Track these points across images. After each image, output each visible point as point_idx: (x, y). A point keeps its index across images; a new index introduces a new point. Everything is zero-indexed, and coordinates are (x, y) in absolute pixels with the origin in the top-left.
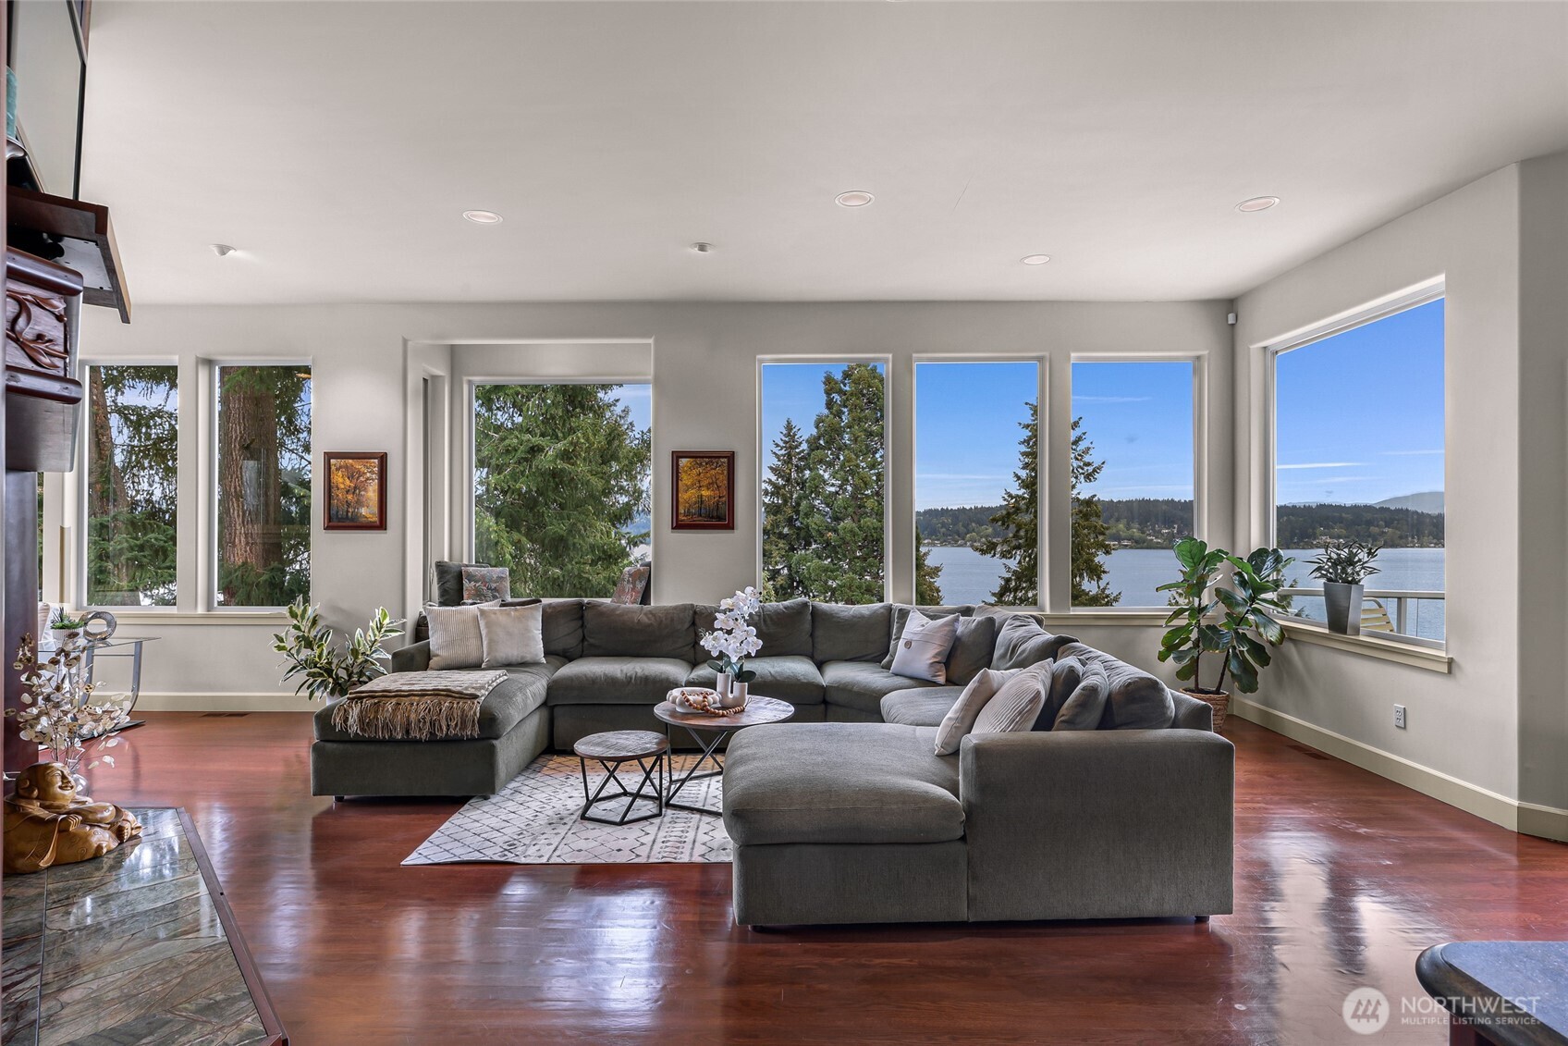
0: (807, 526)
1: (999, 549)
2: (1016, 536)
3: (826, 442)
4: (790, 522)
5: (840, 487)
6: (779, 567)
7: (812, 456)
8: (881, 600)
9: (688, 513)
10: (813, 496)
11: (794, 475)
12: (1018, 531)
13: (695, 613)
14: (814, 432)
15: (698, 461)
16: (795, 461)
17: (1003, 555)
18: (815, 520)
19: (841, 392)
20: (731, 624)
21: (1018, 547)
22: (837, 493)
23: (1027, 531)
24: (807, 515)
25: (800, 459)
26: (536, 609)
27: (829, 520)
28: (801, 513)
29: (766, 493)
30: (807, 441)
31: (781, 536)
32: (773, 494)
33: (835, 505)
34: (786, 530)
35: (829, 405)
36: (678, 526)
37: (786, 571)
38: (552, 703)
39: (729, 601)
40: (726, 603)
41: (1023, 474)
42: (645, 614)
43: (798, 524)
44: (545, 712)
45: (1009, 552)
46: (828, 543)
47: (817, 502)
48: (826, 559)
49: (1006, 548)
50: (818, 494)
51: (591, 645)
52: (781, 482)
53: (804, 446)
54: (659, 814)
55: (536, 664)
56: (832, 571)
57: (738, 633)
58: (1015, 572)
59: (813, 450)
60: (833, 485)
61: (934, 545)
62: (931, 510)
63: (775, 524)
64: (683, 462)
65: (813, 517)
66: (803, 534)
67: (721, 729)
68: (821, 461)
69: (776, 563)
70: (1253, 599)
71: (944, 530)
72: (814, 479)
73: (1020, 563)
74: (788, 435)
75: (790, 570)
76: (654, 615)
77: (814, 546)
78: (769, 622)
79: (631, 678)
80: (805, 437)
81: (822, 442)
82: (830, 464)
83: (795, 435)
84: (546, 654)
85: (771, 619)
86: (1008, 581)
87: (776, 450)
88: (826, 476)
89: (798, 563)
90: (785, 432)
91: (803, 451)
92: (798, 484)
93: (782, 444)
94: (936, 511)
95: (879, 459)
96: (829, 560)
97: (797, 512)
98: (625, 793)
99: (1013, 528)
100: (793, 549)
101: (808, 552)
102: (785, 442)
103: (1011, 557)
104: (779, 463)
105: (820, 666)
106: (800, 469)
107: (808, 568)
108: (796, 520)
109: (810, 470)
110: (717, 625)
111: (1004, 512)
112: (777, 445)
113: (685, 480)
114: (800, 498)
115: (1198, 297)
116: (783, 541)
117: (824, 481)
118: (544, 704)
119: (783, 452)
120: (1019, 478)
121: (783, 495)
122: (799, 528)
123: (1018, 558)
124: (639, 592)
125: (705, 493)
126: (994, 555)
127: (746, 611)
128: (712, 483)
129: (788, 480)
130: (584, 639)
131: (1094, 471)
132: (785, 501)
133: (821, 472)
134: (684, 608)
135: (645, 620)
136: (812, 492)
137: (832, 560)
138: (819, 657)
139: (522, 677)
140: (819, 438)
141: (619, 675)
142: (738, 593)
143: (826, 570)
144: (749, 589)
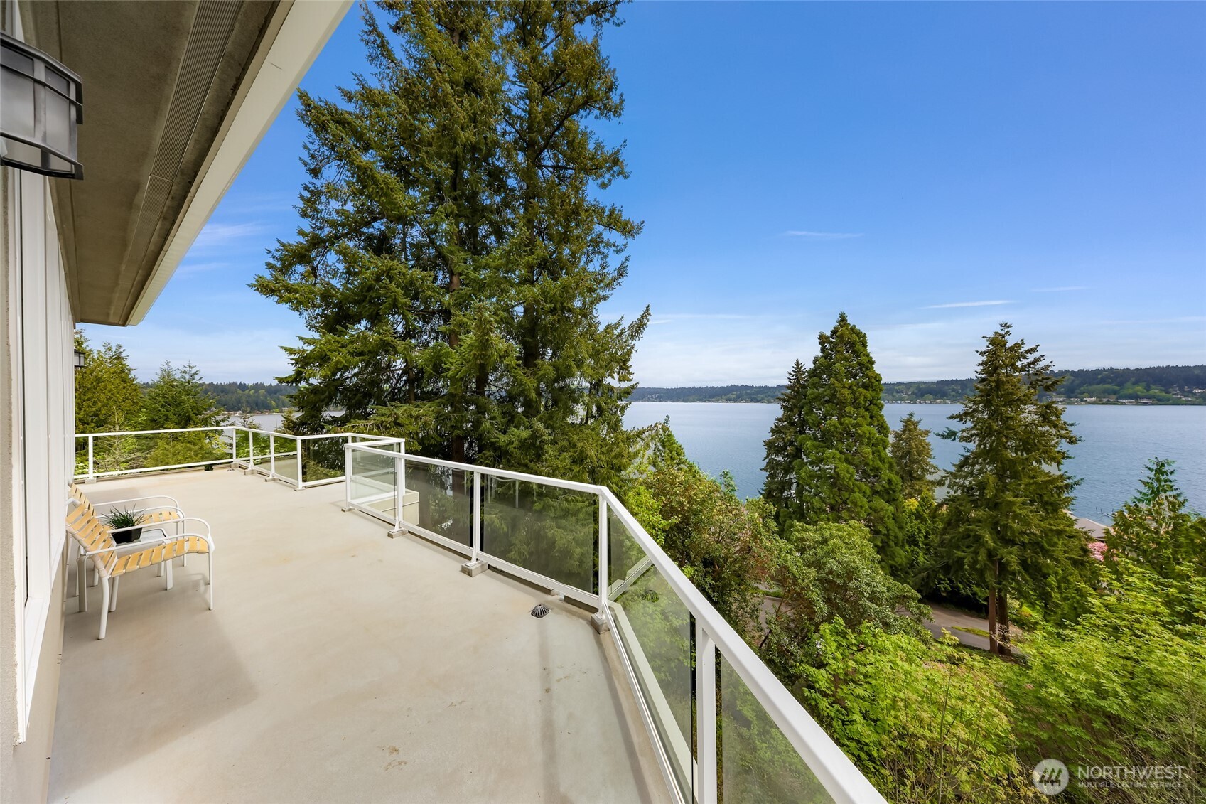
14: (812, 366)
16: (801, 382)
19: (831, 343)
30: (809, 371)
35: (823, 350)
53: (808, 374)
71: (954, 393)
74: (796, 367)
80: (808, 369)
81: (819, 372)
83: (800, 367)
87: (790, 377)
90: (794, 365)
91: (806, 377)
93: (792, 372)
102: (795, 371)
103: (971, 442)
119: (793, 377)
123: (977, 443)
126: (955, 439)
131: (1053, 383)
140: (817, 369)
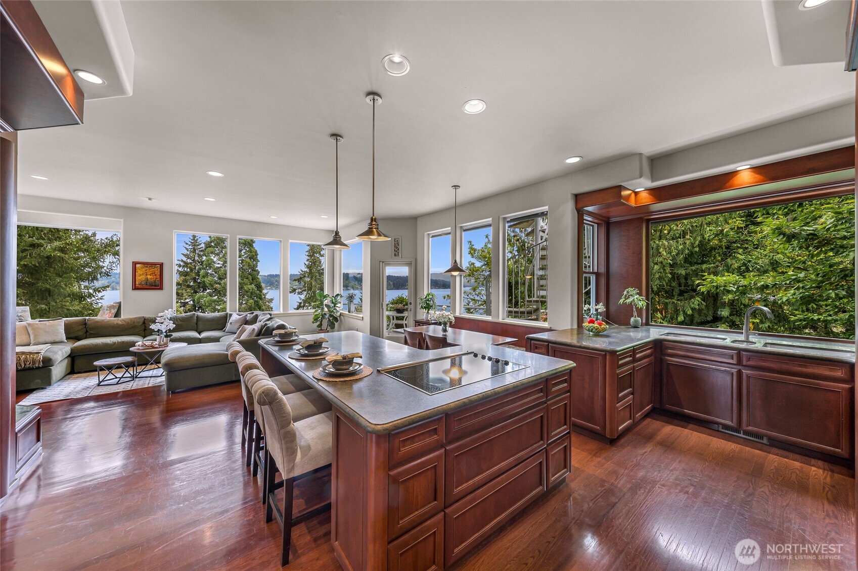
0: (204, 282)
1: (297, 291)
2: (304, 286)
3: (215, 245)
4: (195, 280)
5: (223, 264)
6: (187, 300)
7: (207, 250)
8: (226, 311)
9: (140, 284)
10: (208, 268)
11: (196, 258)
12: (305, 285)
13: (145, 319)
15: (146, 265)
16: (197, 252)
17: (299, 293)
18: (209, 279)
20: (163, 321)
21: (305, 291)
22: (221, 267)
23: (308, 284)
24: (204, 277)
25: (201, 251)
26: (62, 322)
27: (217, 279)
28: (201, 276)
29: (180, 266)
30: (204, 243)
31: (189, 286)
32: (183, 266)
33: (220, 272)
34: (192, 284)
36: (135, 288)
37: (192, 302)
38: (73, 357)
39: (162, 314)
40: (160, 315)
41: (307, 263)
42: (120, 321)
43: (199, 281)
44: (70, 359)
45: (301, 292)
46: (216, 289)
47: (210, 271)
48: (214, 296)
49: (300, 291)
50: (210, 268)
51: (91, 334)
52: (189, 261)
53: (203, 245)
54: (133, 380)
55: (62, 342)
56: (217, 302)
57: (166, 323)
58: (303, 300)
59: (207, 248)
60: (218, 264)
61: (272, 289)
62: (271, 275)
63: (185, 281)
64: (138, 266)
65: (208, 278)
66: (201, 285)
67: (159, 351)
68: (212, 253)
69: (186, 299)
70: (335, 306)
72: (208, 261)
73: (305, 296)
74: (194, 239)
75: (194, 302)
76: (125, 321)
77: (208, 291)
78: (178, 320)
79: (115, 343)
80: (204, 242)
81: (213, 244)
82: (218, 254)
83: (197, 240)
84: (67, 338)
85: (180, 320)
86: (300, 303)
87: (186, 246)
88: (215, 260)
89: (199, 298)
90: (192, 238)
91: (202, 247)
92: (199, 262)
93: (190, 243)
94: (273, 275)
95: (243, 254)
96: (217, 297)
97: (199, 276)
98: (116, 378)
99: (303, 283)
100: (196, 292)
101: (205, 293)
102: (191, 243)
104: (188, 252)
105: (199, 333)
106: (199, 256)
107: (205, 301)
108: (198, 279)
109: (206, 256)
110: (157, 321)
111: (299, 277)
112: (187, 244)
113: (139, 272)
114: (200, 269)
115: (323, 229)
116: (190, 289)
117: (214, 262)
118: (69, 356)
119: (191, 247)
120: (306, 264)
121: (190, 267)
122: (200, 283)
124: (113, 313)
125: (149, 277)
127: (169, 316)
128: (153, 273)
129: (194, 260)
130: (87, 331)
132: (191, 270)
133: (212, 258)
134: (140, 318)
135: (120, 323)
136: (207, 267)
137: (218, 297)
138: (198, 331)
139: (56, 347)
140: (211, 242)
141: (109, 342)
142: (166, 311)
143: (215, 301)
144: (170, 310)
